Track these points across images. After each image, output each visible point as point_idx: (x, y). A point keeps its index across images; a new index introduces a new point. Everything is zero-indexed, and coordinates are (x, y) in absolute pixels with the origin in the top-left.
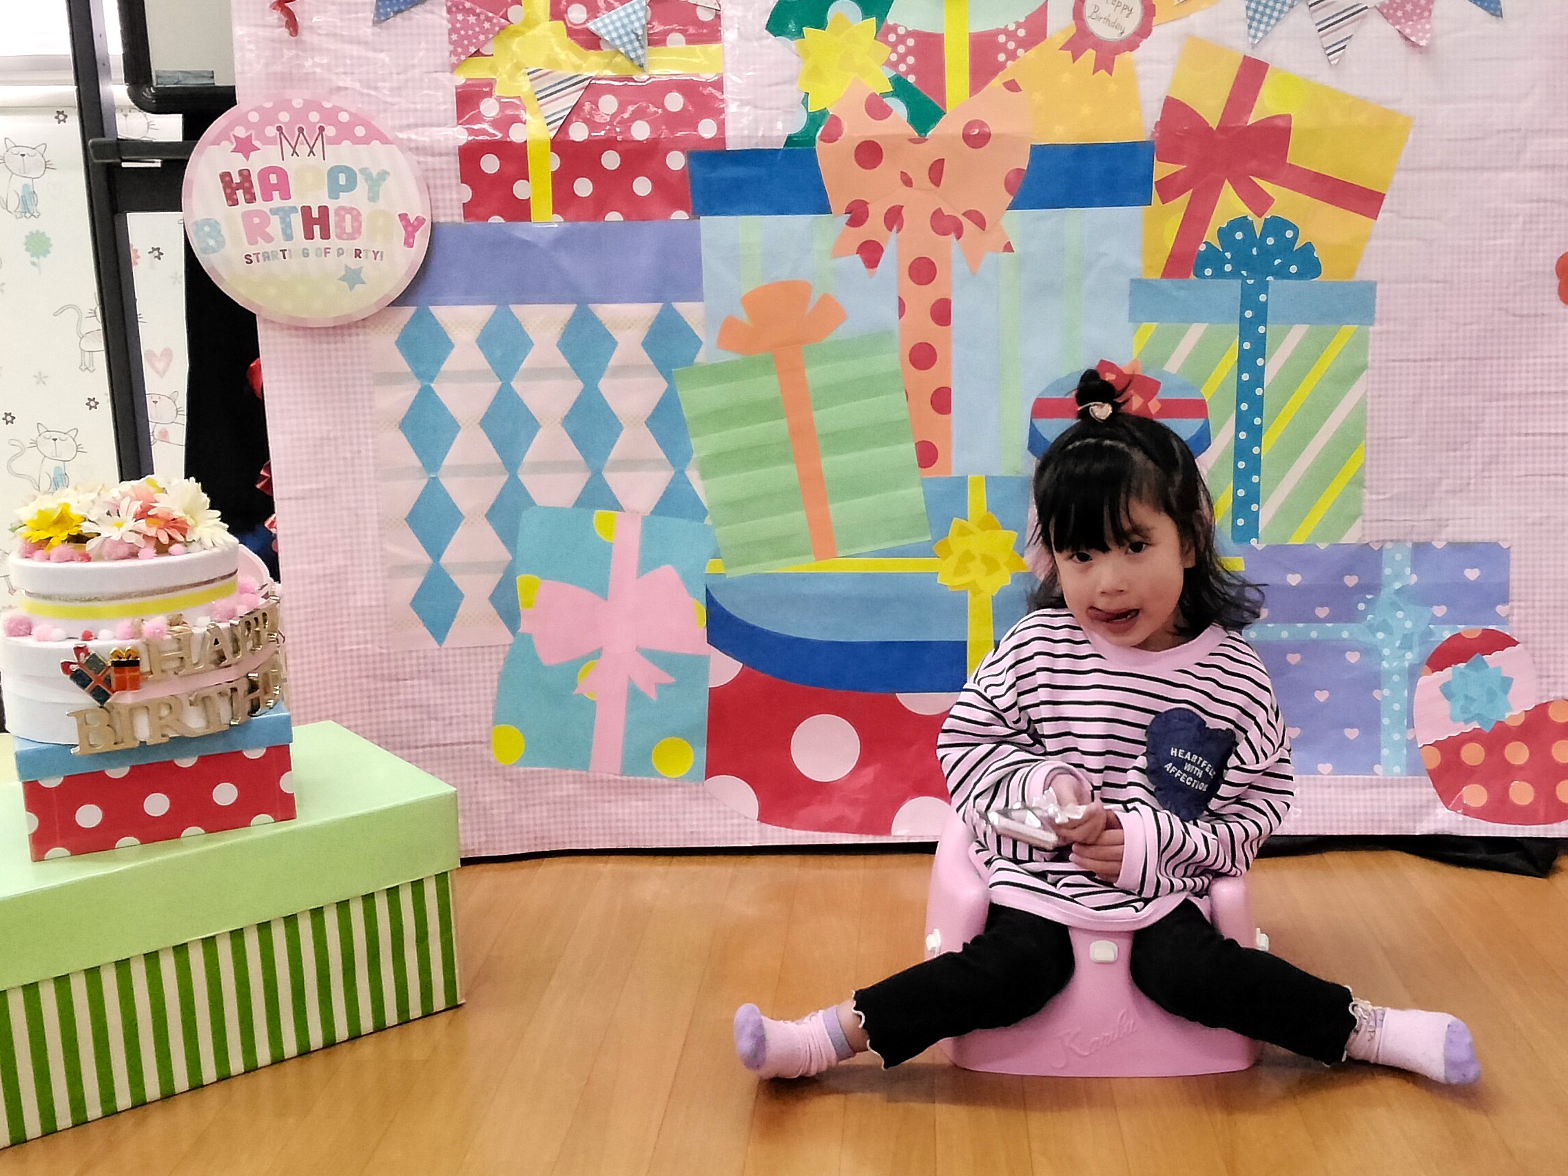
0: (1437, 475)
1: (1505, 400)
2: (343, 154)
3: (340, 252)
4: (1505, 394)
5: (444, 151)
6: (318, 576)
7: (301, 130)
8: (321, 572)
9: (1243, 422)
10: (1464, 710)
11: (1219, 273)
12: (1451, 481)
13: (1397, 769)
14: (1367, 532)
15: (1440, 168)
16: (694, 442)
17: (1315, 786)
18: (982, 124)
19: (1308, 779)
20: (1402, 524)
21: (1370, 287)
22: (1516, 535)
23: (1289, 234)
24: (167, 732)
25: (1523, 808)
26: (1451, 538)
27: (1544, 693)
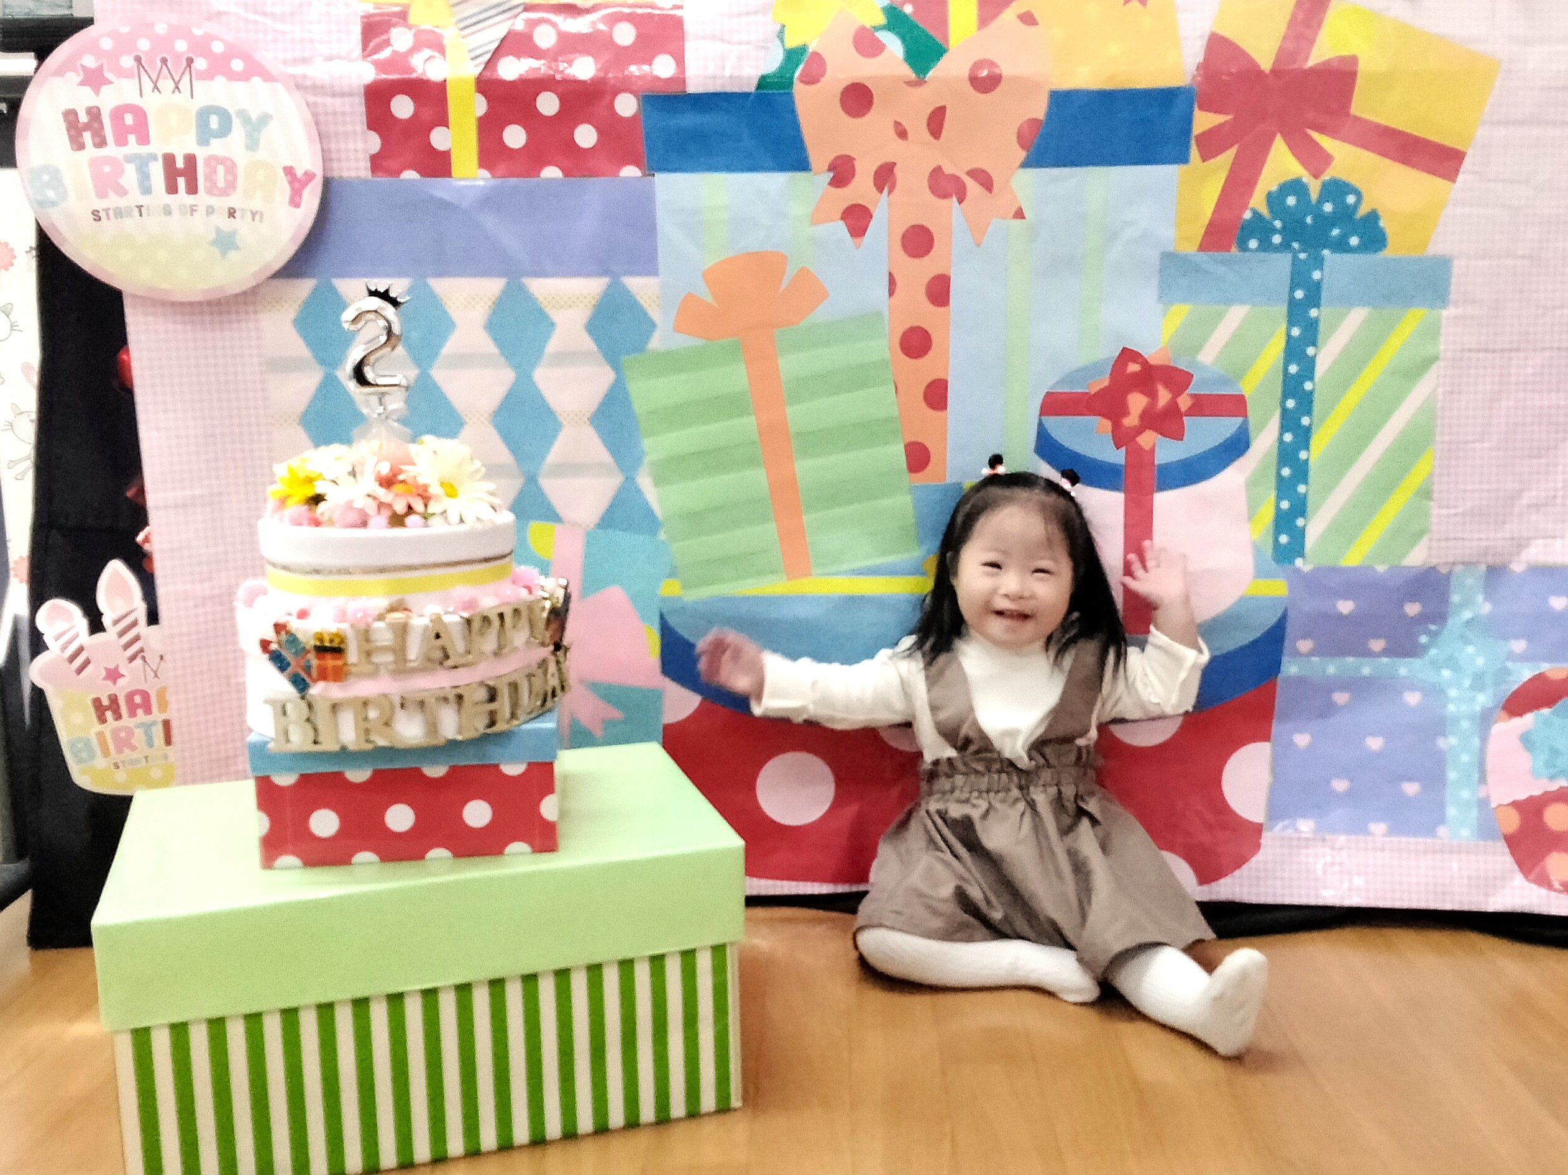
0: (1517, 486)
3: (210, 210)
5: (346, 89)
7: (164, 61)
9: (1289, 422)
10: (1550, 764)
11: (1266, 246)
12: (1533, 493)
13: (1465, 832)
14: (1434, 552)
15: (1530, 123)
16: (647, 443)
17: (1367, 849)
18: (992, 64)
19: (1357, 841)
20: (1475, 543)
21: (1445, 263)
23: (1351, 199)
24: (373, 737)
26: (1532, 559)
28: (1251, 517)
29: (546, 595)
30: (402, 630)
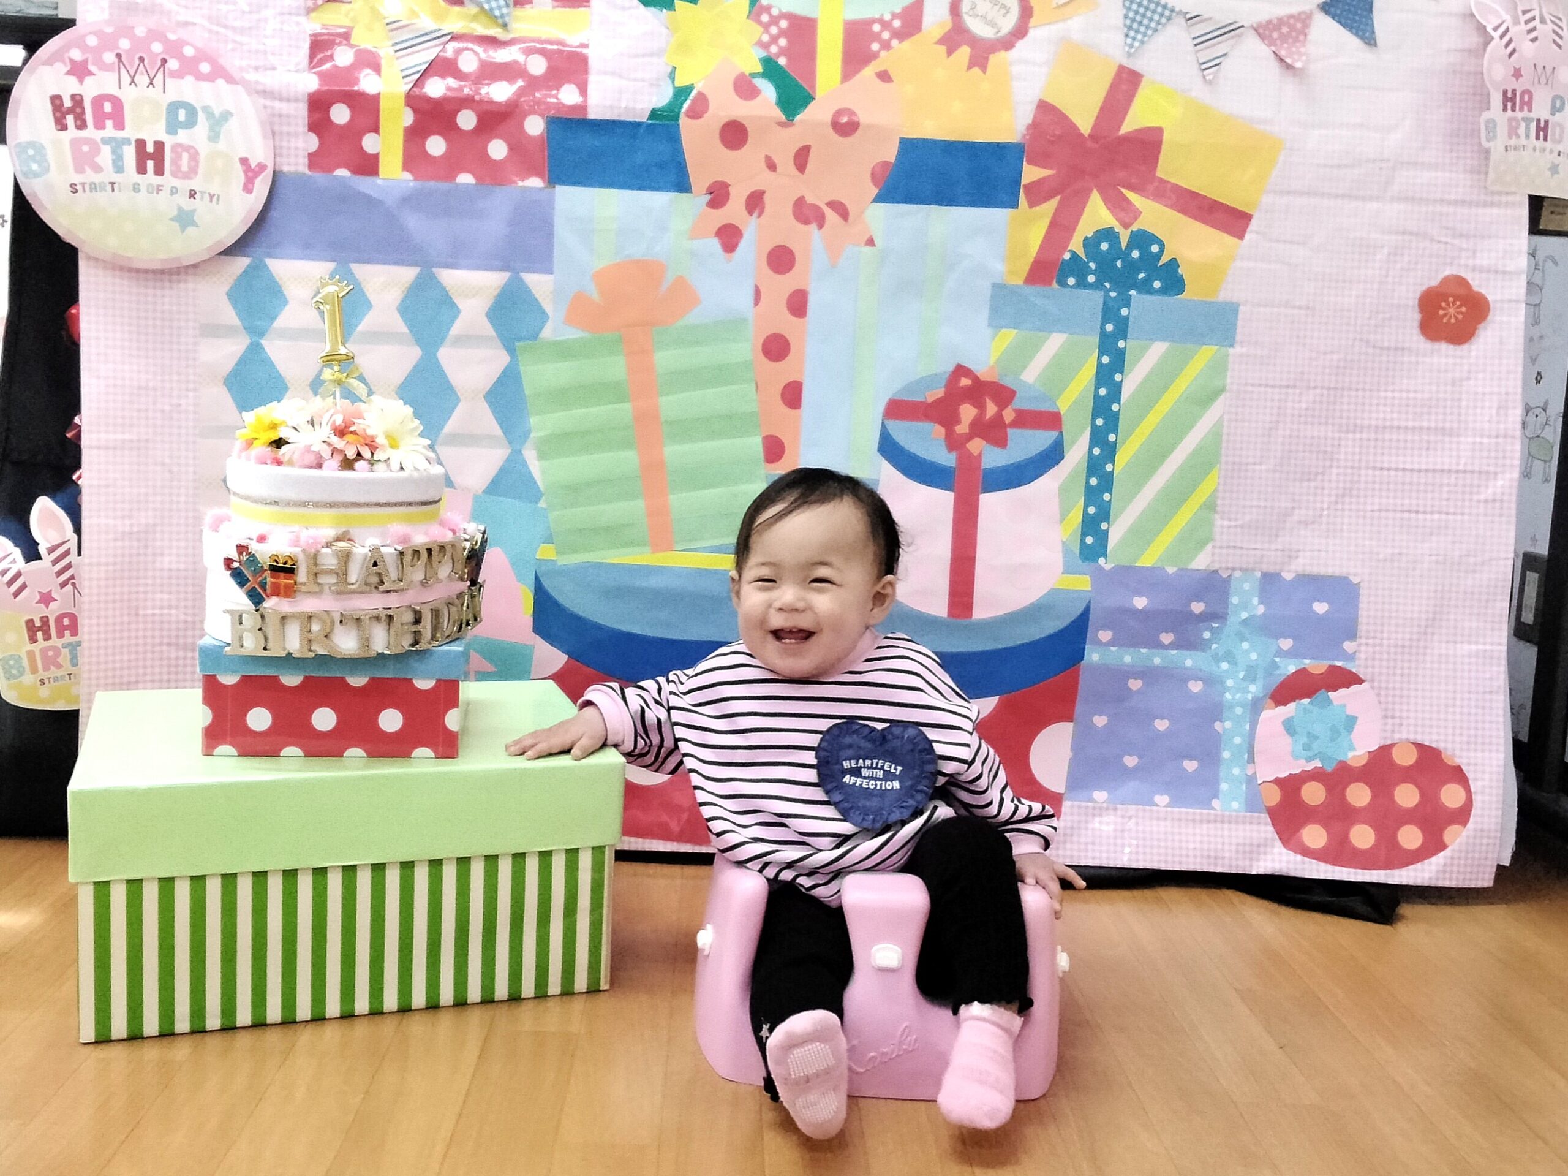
0: (1289, 505)
1: (1361, 432)
2: (186, 89)
3: (174, 191)
4: (1362, 427)
5: (293, 96)
6: (123, 533)
7: (142, 59)
8: (127, 529)
9: (1098, 437)
10: (1307, 747)
11: (1082, 284)
12: (1303, 512)
13: (1235, 805)
14: (1216, 558)
15: (1308, 194)
16: (533, 420)
17: (1151, 819)
18: (852, 113)
19: (1144, 810)
20: (1252, 553)
21: (1232, 309)
22: (1367, 571)
23: (1155, 248)
24: (314, 647)
25: (1363, 852)
26: (1300, 569)
27: (1389, 734)
28: (1063, 516)
29: (467, 537)
30: (346, 557)
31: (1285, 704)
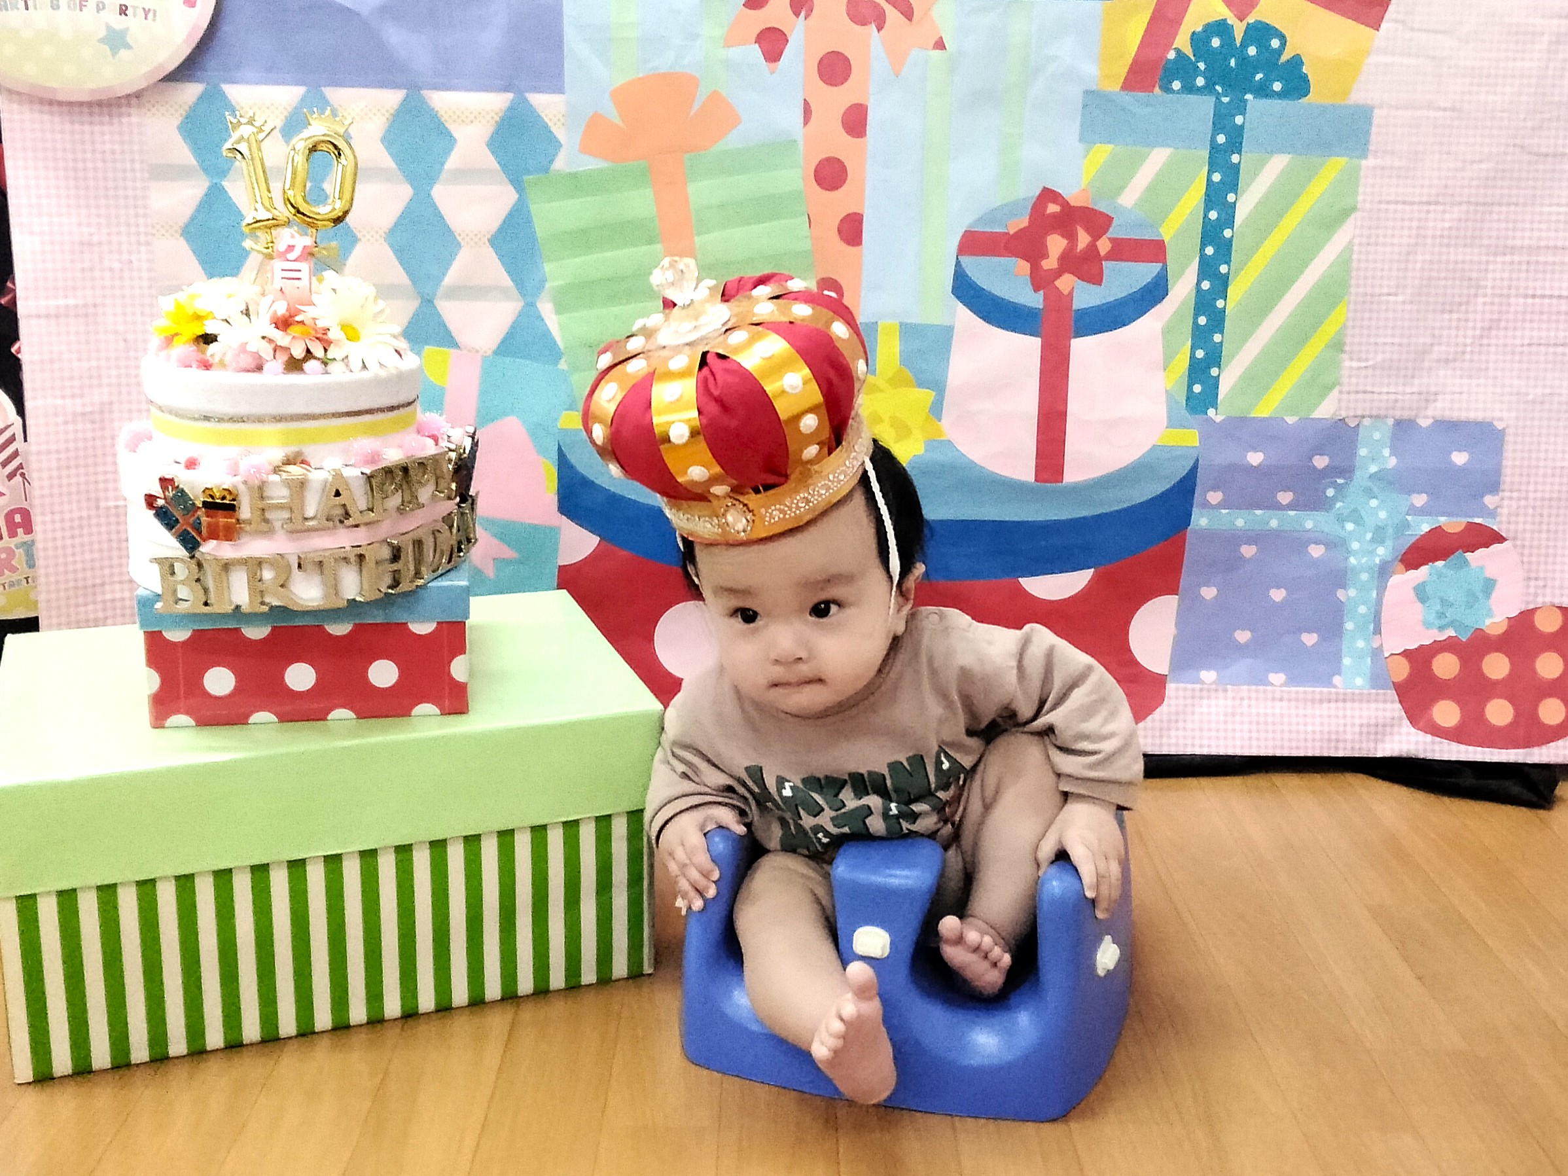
0: (1429, 341)
1: (1512, 254)
3: (101, 7)
4: (1513, 248)
6: (75, 414)
8: (79, 410)
9: (1207, 269)
10: (1441, 615)
11: (1189, 88)
12: (1443, 348)
13: (1359, 681)
14: (1344, 404)
16: (548, 268)
17: (1266, 699)
19: (1257, 691)
20: (1385, 397)
21: (1366, 112)
22: (1513, 414)
23: (1275, 43)
24: (267, 600)
25: (1499, 729)
26: (1438, 414)
27: (1531, 598)
28: (1167, 362)
30: (301, 485)
31: (1416, 568)
